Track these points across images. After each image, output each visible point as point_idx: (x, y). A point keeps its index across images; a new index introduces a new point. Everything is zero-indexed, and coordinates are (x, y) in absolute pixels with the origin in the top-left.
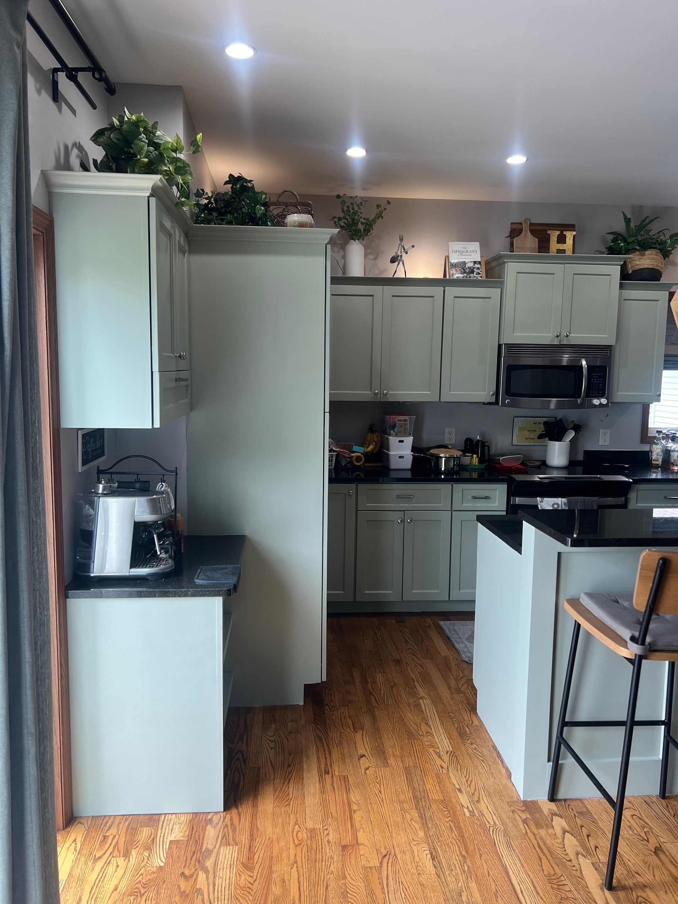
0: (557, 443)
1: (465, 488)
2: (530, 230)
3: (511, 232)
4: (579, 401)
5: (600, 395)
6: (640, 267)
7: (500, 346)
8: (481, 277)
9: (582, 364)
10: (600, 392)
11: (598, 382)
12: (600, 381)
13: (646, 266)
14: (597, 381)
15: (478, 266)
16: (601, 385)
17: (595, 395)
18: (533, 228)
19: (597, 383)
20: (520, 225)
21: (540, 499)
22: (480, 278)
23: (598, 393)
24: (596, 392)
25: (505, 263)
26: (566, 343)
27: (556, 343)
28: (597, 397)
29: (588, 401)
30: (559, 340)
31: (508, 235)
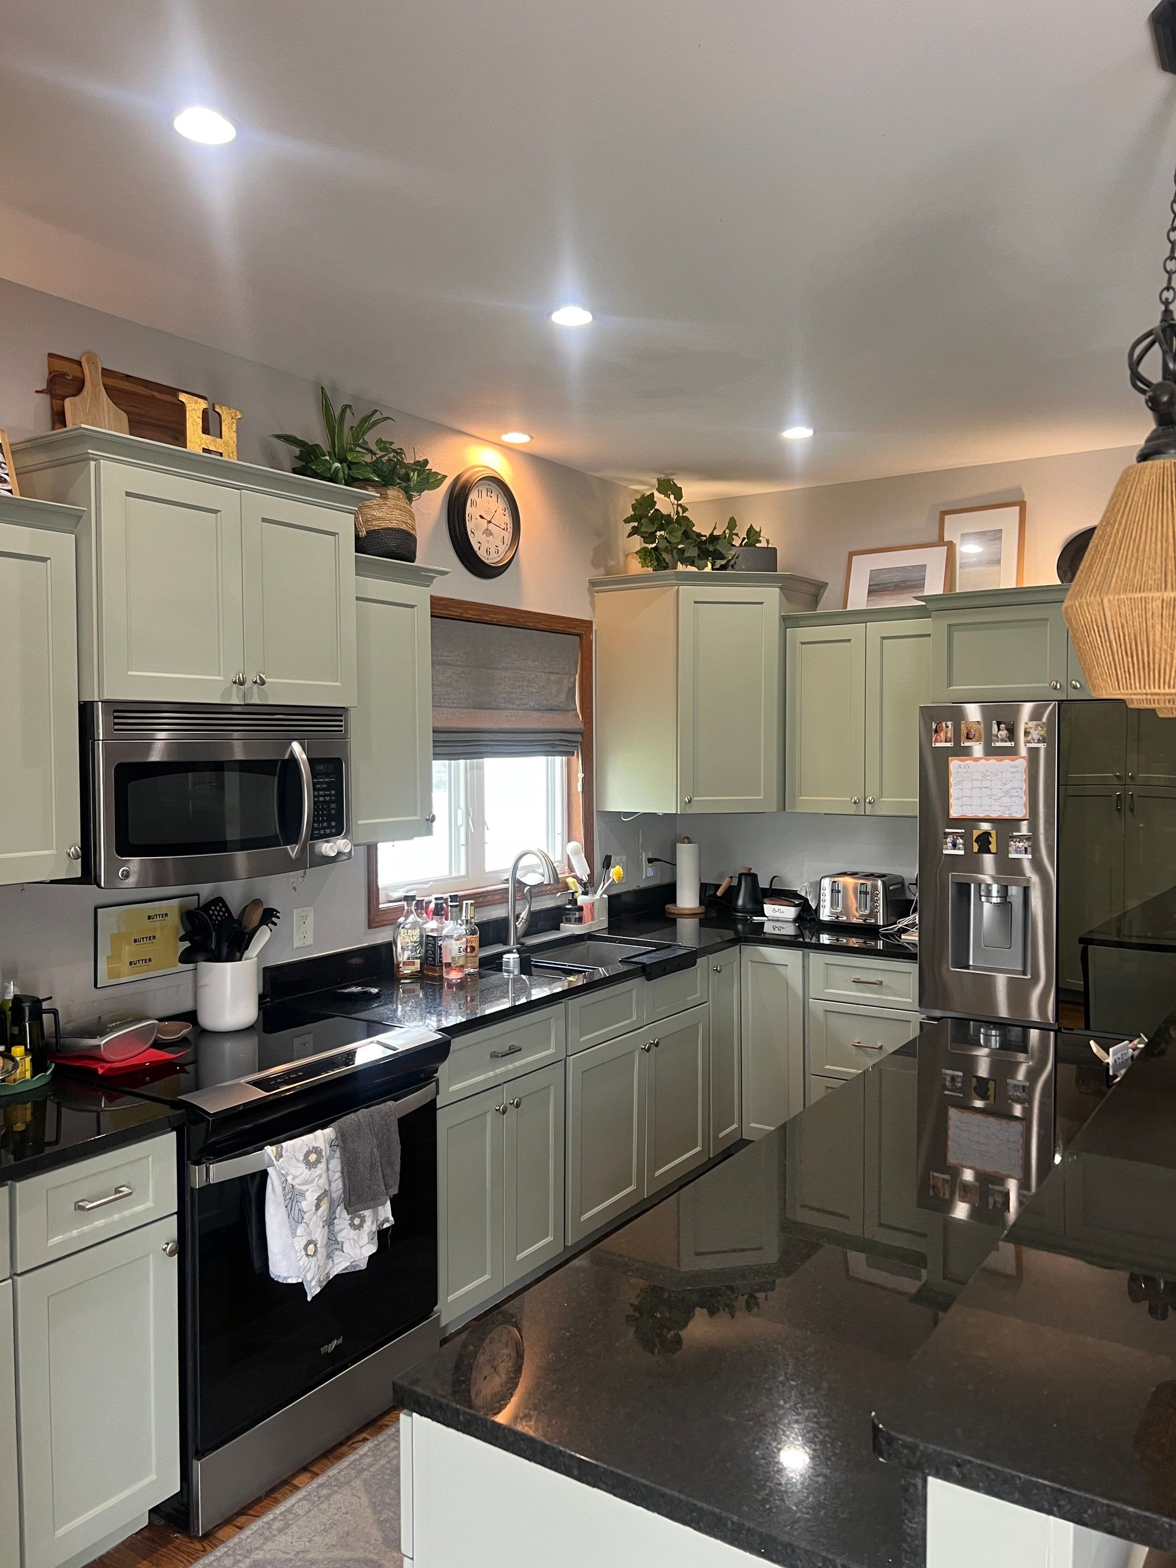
0: (228, 967)
1: (50, 1186)
2: (106, 387)
3: (51, 381)
4: (293, 851)
5: (334, 830)
6: (384, 525)
7: (86, 710)
8: (10, 491)
9: (292, 754)
10: (333, 824)
11: (327, 798)
12: (330, 795)
13: (394, 525)
14: (324, 796)
16: (333, 806)
17: (322, 832)
18: (112, 382)
19: (325, 802)
20: (75, 366)
21: (274, 1148)
22: (9, 494)
23: (329, 827)
24: (325, 824)
25: (87, 459)
26: (258, 702)
27: (235, 700)
28: (326, 837)
29: (312, 846)
30: (241, 693)
31: (44, 387)
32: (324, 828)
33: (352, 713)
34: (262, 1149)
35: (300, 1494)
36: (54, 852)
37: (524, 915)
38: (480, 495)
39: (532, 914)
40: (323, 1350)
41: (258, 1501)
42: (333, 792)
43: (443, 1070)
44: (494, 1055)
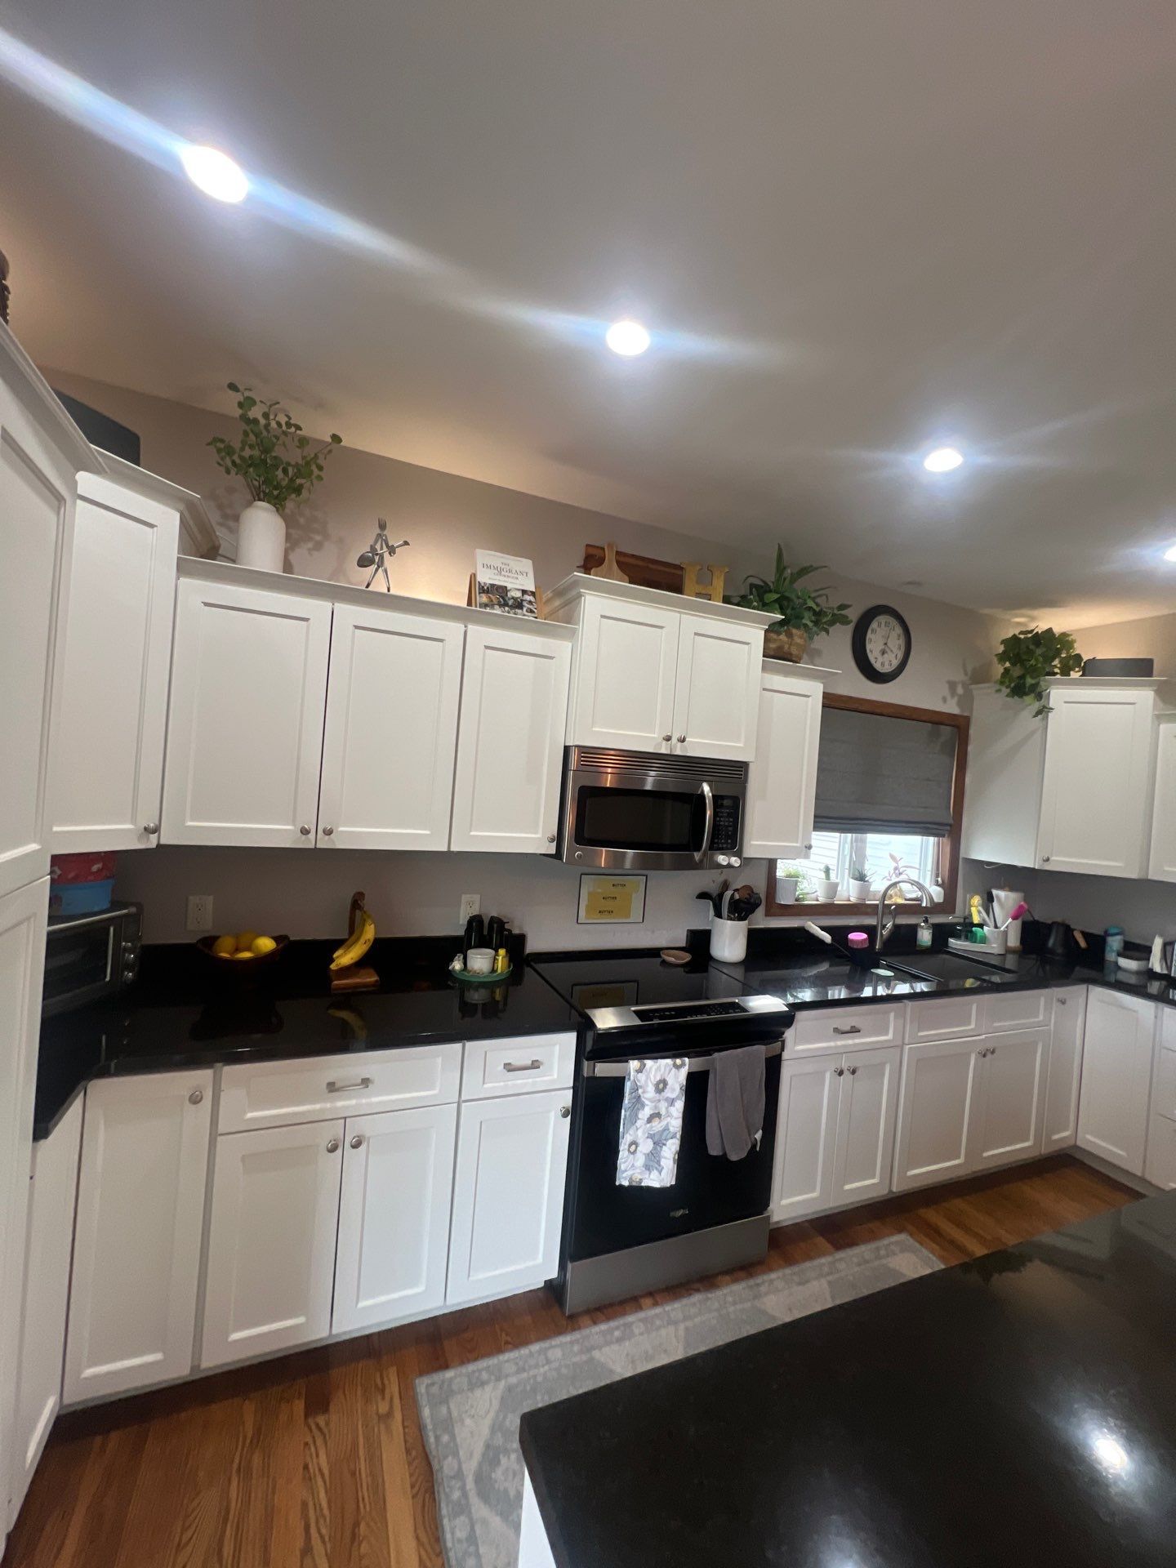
1: (490, 1049)
2: (618, 562)
3: (586, 559)
4: (697, 856)
5: (729, 846)
7: (567, 749)
8: (536, 617)
9: (703, 791)
10: (729, 841)
11: (726, 824)
12: (729, 821)
14: (725, 821)
15: (531, 598)
16: (730, 829)
17: (720, 846)
18: (622, 559)
20: (601, 551)
22: (533, 619)
23: (727, 843)
24: (723, 841)
25: (581, 595)
26: (681, 753)
27: (663, 751)
28: (723, 850)
29: (712, 857)
30: (669, 746)
31: (582, 564)
32: (722, 844)
33: (751, 765)
34: (627, 1062)
35: (641, 1315)
36: (539, 836)
37: (889, 925)
38: (879, 625)
39: (896, 927)
40: (672, 1214)
41: (611, 1305)
42: (731, 820)
43: (789, 1034)
44: (836, 1030)
